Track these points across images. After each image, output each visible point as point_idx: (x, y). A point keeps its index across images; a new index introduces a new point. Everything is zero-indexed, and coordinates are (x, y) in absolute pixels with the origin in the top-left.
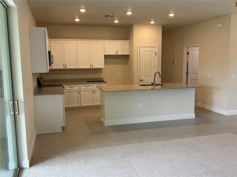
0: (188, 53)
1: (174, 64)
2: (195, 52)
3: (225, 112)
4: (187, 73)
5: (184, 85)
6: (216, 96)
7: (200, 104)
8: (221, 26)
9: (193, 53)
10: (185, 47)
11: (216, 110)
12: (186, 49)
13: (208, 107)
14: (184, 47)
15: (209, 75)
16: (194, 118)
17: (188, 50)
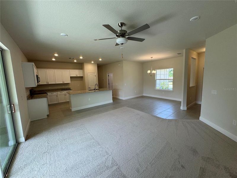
0: (109, 76)
1: (104, 80)
2: (111, 75)
5: (108, 89)
7: (114, 96)
8: (120, 65)
11: (120, 98)
13: (117, 97)
15: (117, 84)
16: (113, 102)
17: (108, 74)
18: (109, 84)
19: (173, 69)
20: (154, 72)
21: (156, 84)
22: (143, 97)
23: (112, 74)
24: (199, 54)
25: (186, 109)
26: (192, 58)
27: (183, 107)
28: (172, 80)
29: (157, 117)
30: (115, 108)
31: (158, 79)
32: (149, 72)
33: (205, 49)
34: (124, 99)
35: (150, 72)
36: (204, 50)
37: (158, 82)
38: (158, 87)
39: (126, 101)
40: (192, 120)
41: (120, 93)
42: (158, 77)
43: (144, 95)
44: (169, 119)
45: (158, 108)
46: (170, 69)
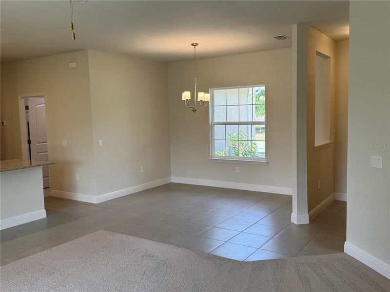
0: (27, 108)
1: (5, 126)
2: (39, 106)
3: (94, 198)
4: (28, 141)
5: (27, 163)
6: (78, 175)
7: (54, 192)
8: (75, 67)
9: (36, 107)
10: (22, 97)
11: (82, 197)
12: (23, 100)
13: (67, 195)
14: (19, 98)
15: (64, 143)
16: (46, 217)
17: (26, 101)
18: (29, 142)
19: (263, 88)
20: (202, 96)
21: (213, 141)
22: (169, 188)
23: (43, 99)
24: (338, 43)
25: (306, 221)
26: (318, 53)
27: (298, 216)
28: (264, 126)
29: (215, 257)
30: (55, 241)
31: (219, 123)
32: (186, 95)
33: (348, 28)
34: (95, 202)
35: (189, 98)
36: (346, 31)
37: (218, 131)
38: (220, 151)
39: (104, 206)
40: (324, 256)
41: (78, 177)
42: (218, 115)
43: (174, 180)
44: (254, 262)
45: (220, 226)
46: (257, 88)
